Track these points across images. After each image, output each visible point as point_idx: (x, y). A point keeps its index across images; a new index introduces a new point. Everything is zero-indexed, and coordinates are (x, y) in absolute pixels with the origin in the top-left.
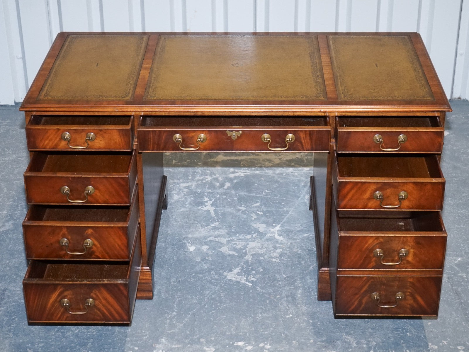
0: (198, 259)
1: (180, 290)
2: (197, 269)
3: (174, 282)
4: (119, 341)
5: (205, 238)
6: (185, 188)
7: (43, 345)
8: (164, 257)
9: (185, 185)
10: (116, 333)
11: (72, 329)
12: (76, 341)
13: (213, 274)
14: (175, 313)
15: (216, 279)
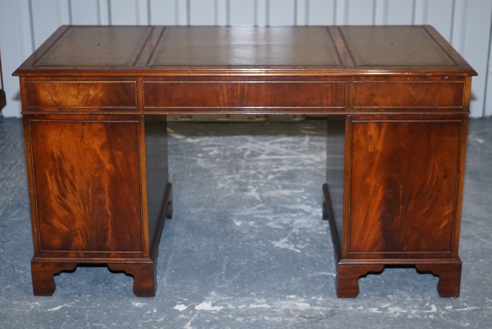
0: (245, 231)
1: (228, 255)
2: (244, 238)
3: (222, 249)
4: (167, 294)
5: (251, 215)
6: (229, 179)
7: (90, 296)
8: (211, 229)
9: (229, 176)
10: (164, 287)
11: (120, 284)
12: (124, 293)
13: (260, 243)
14: (223, 272)
15: (264, 247)
